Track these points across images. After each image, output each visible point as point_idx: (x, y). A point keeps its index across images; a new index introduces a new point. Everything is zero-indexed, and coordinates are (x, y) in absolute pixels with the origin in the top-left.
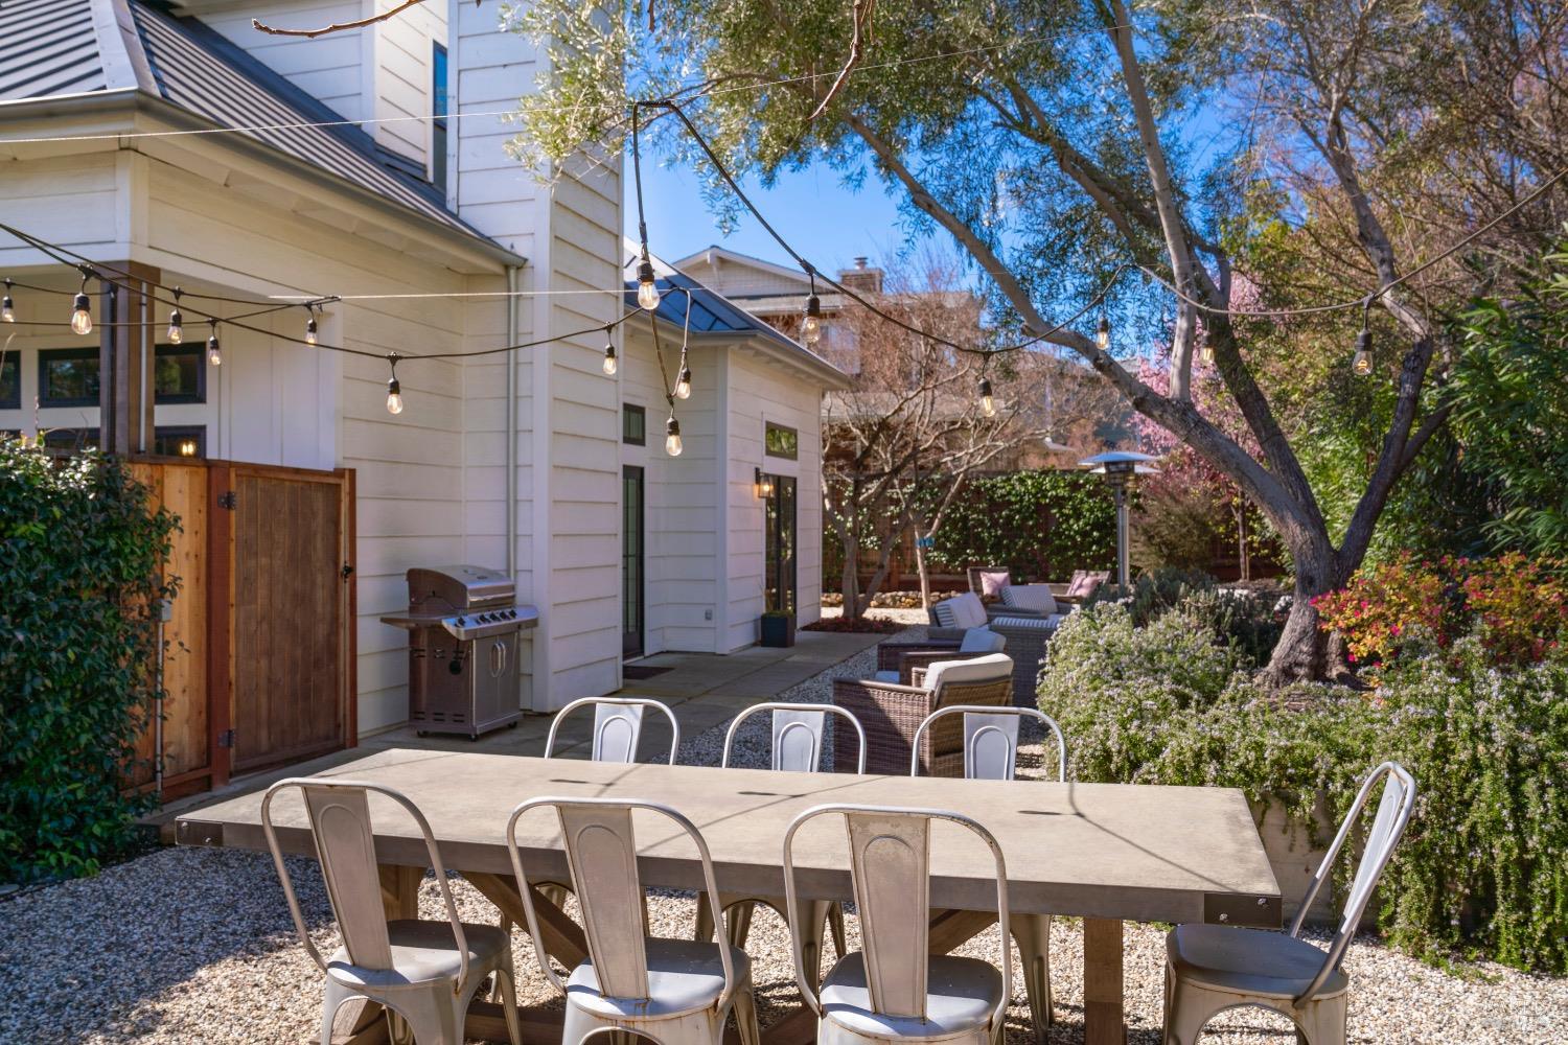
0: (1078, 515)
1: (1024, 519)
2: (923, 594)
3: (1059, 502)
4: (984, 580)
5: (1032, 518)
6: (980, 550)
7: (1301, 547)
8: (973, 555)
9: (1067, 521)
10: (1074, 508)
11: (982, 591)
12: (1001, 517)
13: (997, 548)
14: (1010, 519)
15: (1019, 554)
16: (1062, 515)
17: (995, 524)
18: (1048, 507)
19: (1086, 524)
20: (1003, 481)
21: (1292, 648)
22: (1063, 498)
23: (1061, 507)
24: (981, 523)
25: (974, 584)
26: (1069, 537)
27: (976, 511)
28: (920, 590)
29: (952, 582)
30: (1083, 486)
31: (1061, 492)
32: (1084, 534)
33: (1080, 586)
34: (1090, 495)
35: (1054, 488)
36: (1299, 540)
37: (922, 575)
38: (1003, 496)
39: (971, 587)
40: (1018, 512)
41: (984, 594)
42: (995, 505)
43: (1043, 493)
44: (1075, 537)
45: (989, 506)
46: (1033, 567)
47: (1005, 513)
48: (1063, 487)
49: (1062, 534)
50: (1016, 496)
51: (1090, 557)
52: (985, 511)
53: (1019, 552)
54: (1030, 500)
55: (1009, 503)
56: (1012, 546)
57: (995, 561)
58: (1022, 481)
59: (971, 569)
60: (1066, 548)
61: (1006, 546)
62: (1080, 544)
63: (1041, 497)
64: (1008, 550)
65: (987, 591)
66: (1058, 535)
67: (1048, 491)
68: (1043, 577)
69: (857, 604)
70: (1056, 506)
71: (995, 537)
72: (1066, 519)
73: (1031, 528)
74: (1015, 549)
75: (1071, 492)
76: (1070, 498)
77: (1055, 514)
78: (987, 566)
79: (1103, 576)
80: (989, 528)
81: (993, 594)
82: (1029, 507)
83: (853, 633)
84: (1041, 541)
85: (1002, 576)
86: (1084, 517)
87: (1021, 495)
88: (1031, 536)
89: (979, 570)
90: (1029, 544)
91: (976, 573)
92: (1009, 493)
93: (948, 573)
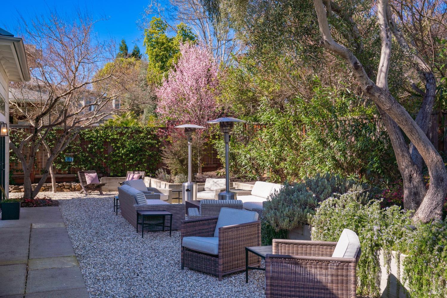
0: (124, 146)
1: (99, 148)
3: (114, 140)
4: (86, 177)
5: (102, 148)
6: (77, 162)
7: (436, 163)
8: (74, 165)
9: (119, 150)
10: (122, 144)
11: (86, 182)
12: (88, 147)
13: (85, 161)
14: (91, 148)
15: (96, 164)
16: (116, 147)
18: (110, 143)
19: (127, 151)
20: (88, 131)
21: (431, 212)
22: (117, 139)
23: (116, 143)
24: (78, 150)
25: (82, 179)
26: (119, 156)
27: (75, 144)
28: (51, 183)
29: (63, 178)
30: (125, 134)
31: (115, 136)
32: (127, 155)
34: (129, 138)
35: (112, 135)
36: (435, 160)
37: (52, 175)
38: (88, 138)
39: (80, 180)
40: (96, 145)
41: (88, 183)
42: (84, 142)
43: (107, 137)
44: (122, 156)
45: (82, 142)
46: (102, 170)
47: (89, 146)
48: (116, 134)
49: (116, 155)
50: (95, 138)
51: (128, 165)
52: (79, 145)
53: (97, 163)
54: (102, 139)
55: (92, 141)
56: (92, 160)
57: (85, 167)
58: (97, 131)
59: (80, 172)
60: (116, 161)
61: (90, 161)
62: (124, 159)
63: (107, 138)
64: (91, 163)
65: (88, 182)
66: (114, 155)
67: (110, 136)
68: (106, 175)
69: (32, 191)
70: (114, 142)
71: (84, 157)
72: (118, 148)
73: (101, 152)
74: (94, 162)
75: (120, 136)
76: (119, 139)
77: (113, 146)
78: (85, 170)
79: (142, 173)
80: (82, 152)
81: (93, 183)
82: (101, 143)
83: (35, 207)
84: (106, 158)
85: (94, 175)
86: (126, 147)
87: (97, 138)
88: (101, 156)
89: (84, 172)
90: (100, 159)
91: (82, 174)
92: (91, 137)
93: (61, 174)
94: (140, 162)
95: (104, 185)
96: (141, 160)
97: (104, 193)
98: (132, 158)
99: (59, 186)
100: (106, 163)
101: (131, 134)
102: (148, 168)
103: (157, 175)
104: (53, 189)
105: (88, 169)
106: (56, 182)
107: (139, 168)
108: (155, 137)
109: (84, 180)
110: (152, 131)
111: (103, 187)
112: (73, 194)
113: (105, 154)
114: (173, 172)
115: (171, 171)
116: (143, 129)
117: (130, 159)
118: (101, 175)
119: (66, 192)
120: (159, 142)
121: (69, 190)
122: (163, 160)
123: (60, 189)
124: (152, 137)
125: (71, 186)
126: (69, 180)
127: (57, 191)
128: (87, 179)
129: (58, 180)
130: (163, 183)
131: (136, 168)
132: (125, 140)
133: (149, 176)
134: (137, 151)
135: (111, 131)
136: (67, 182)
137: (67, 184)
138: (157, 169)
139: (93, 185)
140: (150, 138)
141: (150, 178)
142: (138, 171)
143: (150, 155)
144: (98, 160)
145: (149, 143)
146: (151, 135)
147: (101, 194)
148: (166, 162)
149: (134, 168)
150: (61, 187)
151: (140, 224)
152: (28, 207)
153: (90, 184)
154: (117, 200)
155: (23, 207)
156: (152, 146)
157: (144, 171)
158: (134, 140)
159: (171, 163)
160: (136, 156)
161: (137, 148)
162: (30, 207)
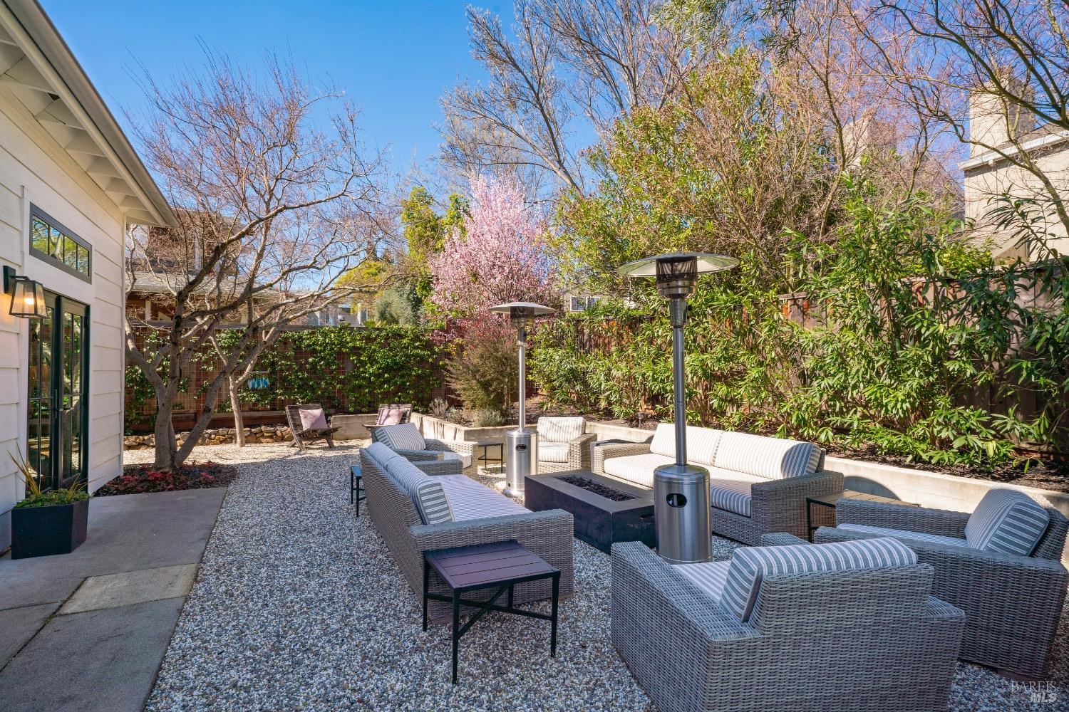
0: (372, 361)
1: (328, 364)
2: (237, 430)
3: (356, 351)
4: (303, 415)
5: (334, 364)
6: (288, 389)
8: (281, 394)
9: (364, 366)
10: (370, 357)
11: (301, 426)
12: (307, 362)
13: (303, 387)
14: (314, 365)
15: (323, 393)
16: (360, 361)
17: (301, 368)
18: (348, 354)
19: (379, 368)
20: (309, 334)
22: (360, 348)
23: (359, 355)
24: (289, 368)
25: (294, 420)
26: (364, 378)
27: (285, 358)
28: (233, 426)
29: (261, 418)
30: (375, 339)
31: (358, 344)
32: (378, 376)
33: (388, 416)
34: (381, 346)
35: (353, 340)
37: (236, 414)
38: (309, 346)
39: (291, 423)
40: (322, 359)
41: (305, 429)
42: (301, 353)
43: (343, 344)
44: (370, 378)
45: (296, 353)
46: (334, 402)
47: (310, 360)
48: (359, 340)
49: (359, 376)
50: (321, 346)
51: (381, 393)
52: (292, 358)
53: (324, 390)
54: (333, 349)
55: (314, 351)
56: (315, 386)
57: (302, 399)
58: (325, 335)
59: (289, 408)
60: (360, 387)
61: (312, 386)
62: (374, 383)
63: (342, 347)
64: (313, 389)
65: (306, 425)
66: (357, 377)
67: (348, 343)
68: (342, 410)
69: (175, 452)
70: (355, 354)
71: (301, 379)
72: (363, 364)
73: (332, 371)
74: (320, 388)
75: (366, 343)
76: (365, 348)
77: (353, 360)
78: (302, 403)
79: (406, 408)
80: (297, 372)
81: (314, 428)
82: (331, 355)
83: (170, 490)
84: (340, 382)
85: (318, 412)
86: (377, 362)
87: (324, 345)
88: (333, 378)
89: (297, 408)
90: (331, 384)
91: (294, 409)
92: (314, 344)
93: (258, 411)
94: (402, 388)
95: (335, 430)
96: (403, 383)
97: (336, 443)
98: (388, 381)
99: (251, 432)
100: (340, 391)
101: (386, 339)
102: (416, 397)
103: (431, 409)
104: (239, 440)
105: (309, 401)
106: (245, 427)
107: (399, 397)
108: (428, 345)
109: (297, 423)
110: (423, 335)
111: (334, 434)
112: (274, 449)
113: (339, 374)
114: (467, 403)
115: (465, 404)
116: (407, 332)
117: (384, 383)
118: (332, 411)
119: (265, 444)
120: (433, 353)
121: (271, 440)
122: (449, 382)
123: (254, 439)
124: (422, 345)
125: (275, 433)
126: (272, 422)
127: (247, 442)
128: (303, 421)
129: (249, 423)
130: (450, 428)
131: (394, 397)
132: (375, 350)
133: (417, 411)
134: (395, 368)
135: (350, 334)
136: (267, 425)
137: (269, 429)
138: (431, 399)
139: (315, 431)
140: (418, 348)
141: (419, 415)
142: (399, 403)
143: (418, 376)
144: (327, 384)
145: (417, 356)
146: (421, 341)
147: (331, 447)
148: (455, 385)
149: (390, 398)
150: (256, 434)
151: (434, 597)
152: (153, 492)
153: (308, 431)
154: (358, 478)
155: (141, 492)
156: (422, 361)
157: (408, 403)
158: (391, 350)
159: (464, 389)
160: (395, 376)
161: (396, 364)
162: (158, 491)
